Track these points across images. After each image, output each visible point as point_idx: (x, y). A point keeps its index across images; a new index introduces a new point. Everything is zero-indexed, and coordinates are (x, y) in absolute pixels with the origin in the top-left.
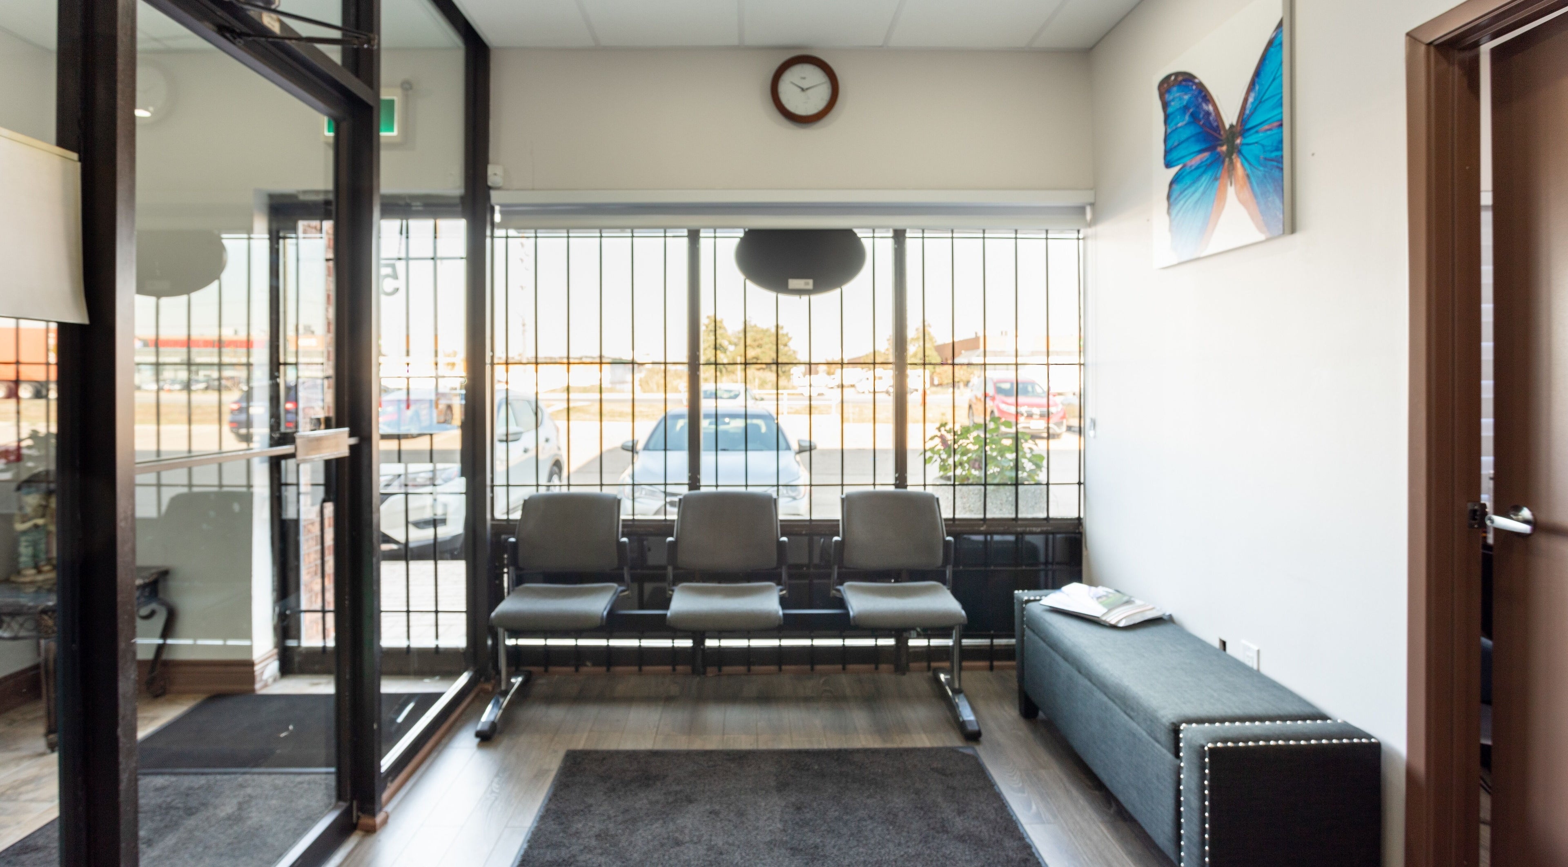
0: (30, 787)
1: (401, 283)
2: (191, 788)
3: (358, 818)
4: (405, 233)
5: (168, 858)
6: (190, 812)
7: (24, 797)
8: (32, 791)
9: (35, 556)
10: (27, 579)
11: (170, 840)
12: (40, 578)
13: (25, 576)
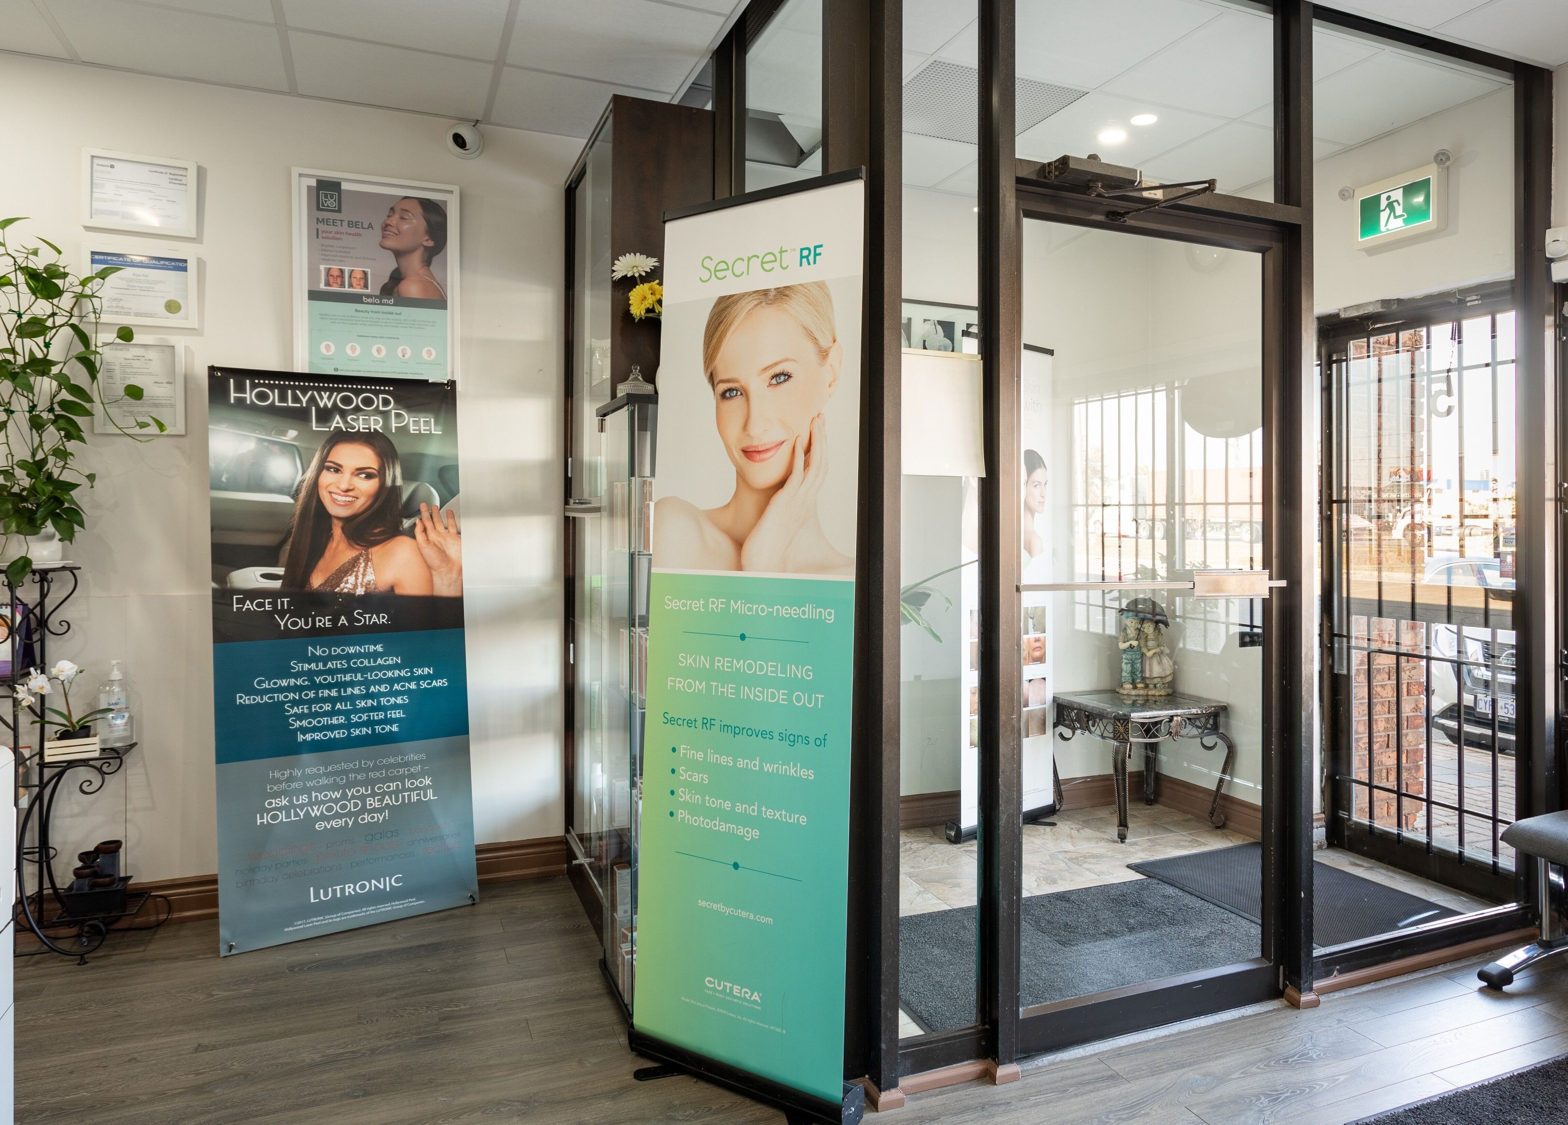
0: (1093, 860)
1: (1453, 401)
2: (1186, 905)
3: (1285, 986)
4: (1457, 335)
5: (1134, 945)
6: (1172, 922)
7: (1085, 865)
8: (1093, 863)
9: (1133, 673)
10: (1125, 692)
11: (1146, 935)
12: (1134, 692)
13: (1124, 689)
